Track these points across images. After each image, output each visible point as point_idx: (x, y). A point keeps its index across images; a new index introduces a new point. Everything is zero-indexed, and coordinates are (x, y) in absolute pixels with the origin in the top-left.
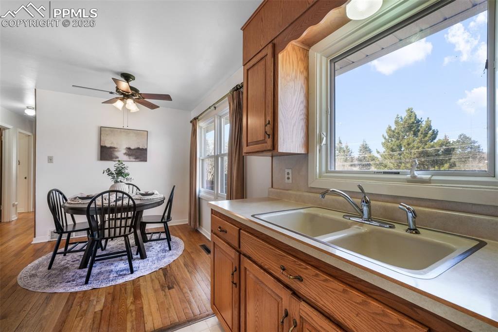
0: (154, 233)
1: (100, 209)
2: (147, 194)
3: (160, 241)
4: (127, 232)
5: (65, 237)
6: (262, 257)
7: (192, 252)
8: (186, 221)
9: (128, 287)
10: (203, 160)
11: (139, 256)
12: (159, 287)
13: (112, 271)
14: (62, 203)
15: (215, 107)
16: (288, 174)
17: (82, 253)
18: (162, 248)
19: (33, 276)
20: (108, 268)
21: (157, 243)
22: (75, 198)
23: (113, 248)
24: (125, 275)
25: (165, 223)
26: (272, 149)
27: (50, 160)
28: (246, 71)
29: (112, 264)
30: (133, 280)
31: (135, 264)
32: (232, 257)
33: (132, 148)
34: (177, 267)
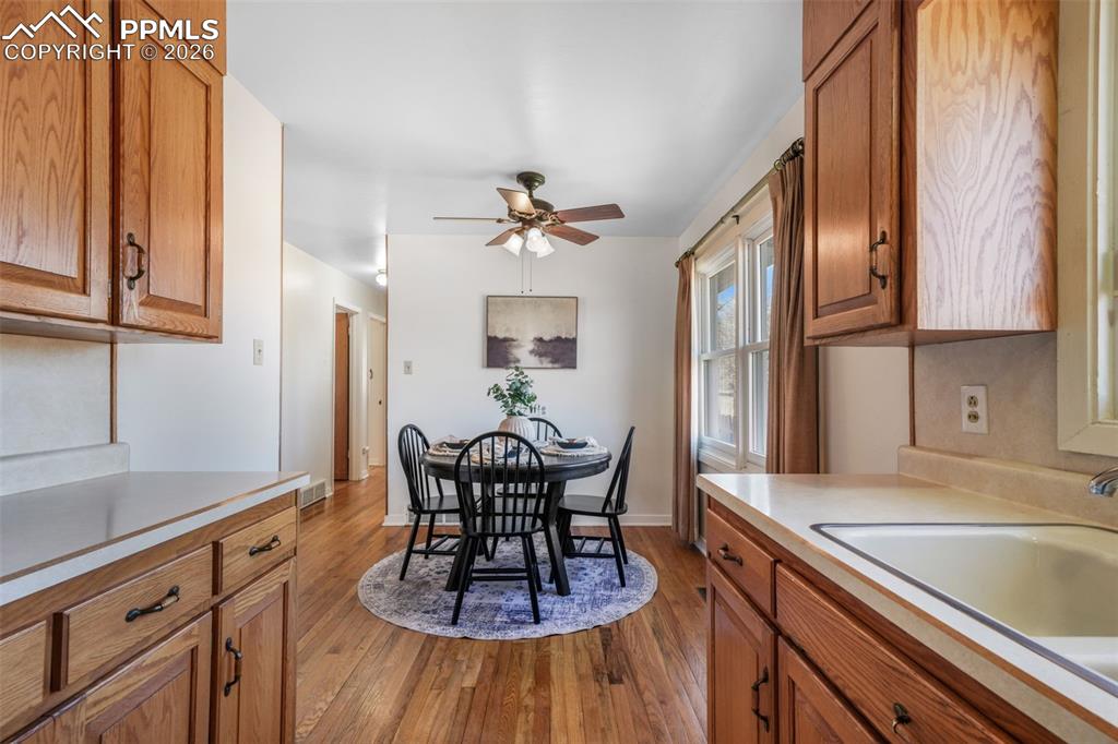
0: (589, 538)
1: (477, 471)
2: (571, 445)
3: (602, 560)
4: (528, 528)
5: (425, 521)
6: (835, 658)
7: (676, 602)
8: (665, 519)
9: (526, 651)
10: (707, 362)
11: (554, 586)
12: (590, 672)
13: (500, 608)
14: (421, 453)
15: (737, 217)
16: (973, 401)
17: (451, 559)
18: (607, 576)
19: (378, 586)
20: (494, 600)
21: (595, 564)
22: (441, 445)
23: (506, 558)
24: (523, 623)
25: (613, 518)
26: (894, 321)
27: (408, 367)
28: (811, 93)
29: (502, 593)
30: (537, 639)
31: (547, 603)
32: (757, 640)
33: (547, 338)
34: (636, 633)
